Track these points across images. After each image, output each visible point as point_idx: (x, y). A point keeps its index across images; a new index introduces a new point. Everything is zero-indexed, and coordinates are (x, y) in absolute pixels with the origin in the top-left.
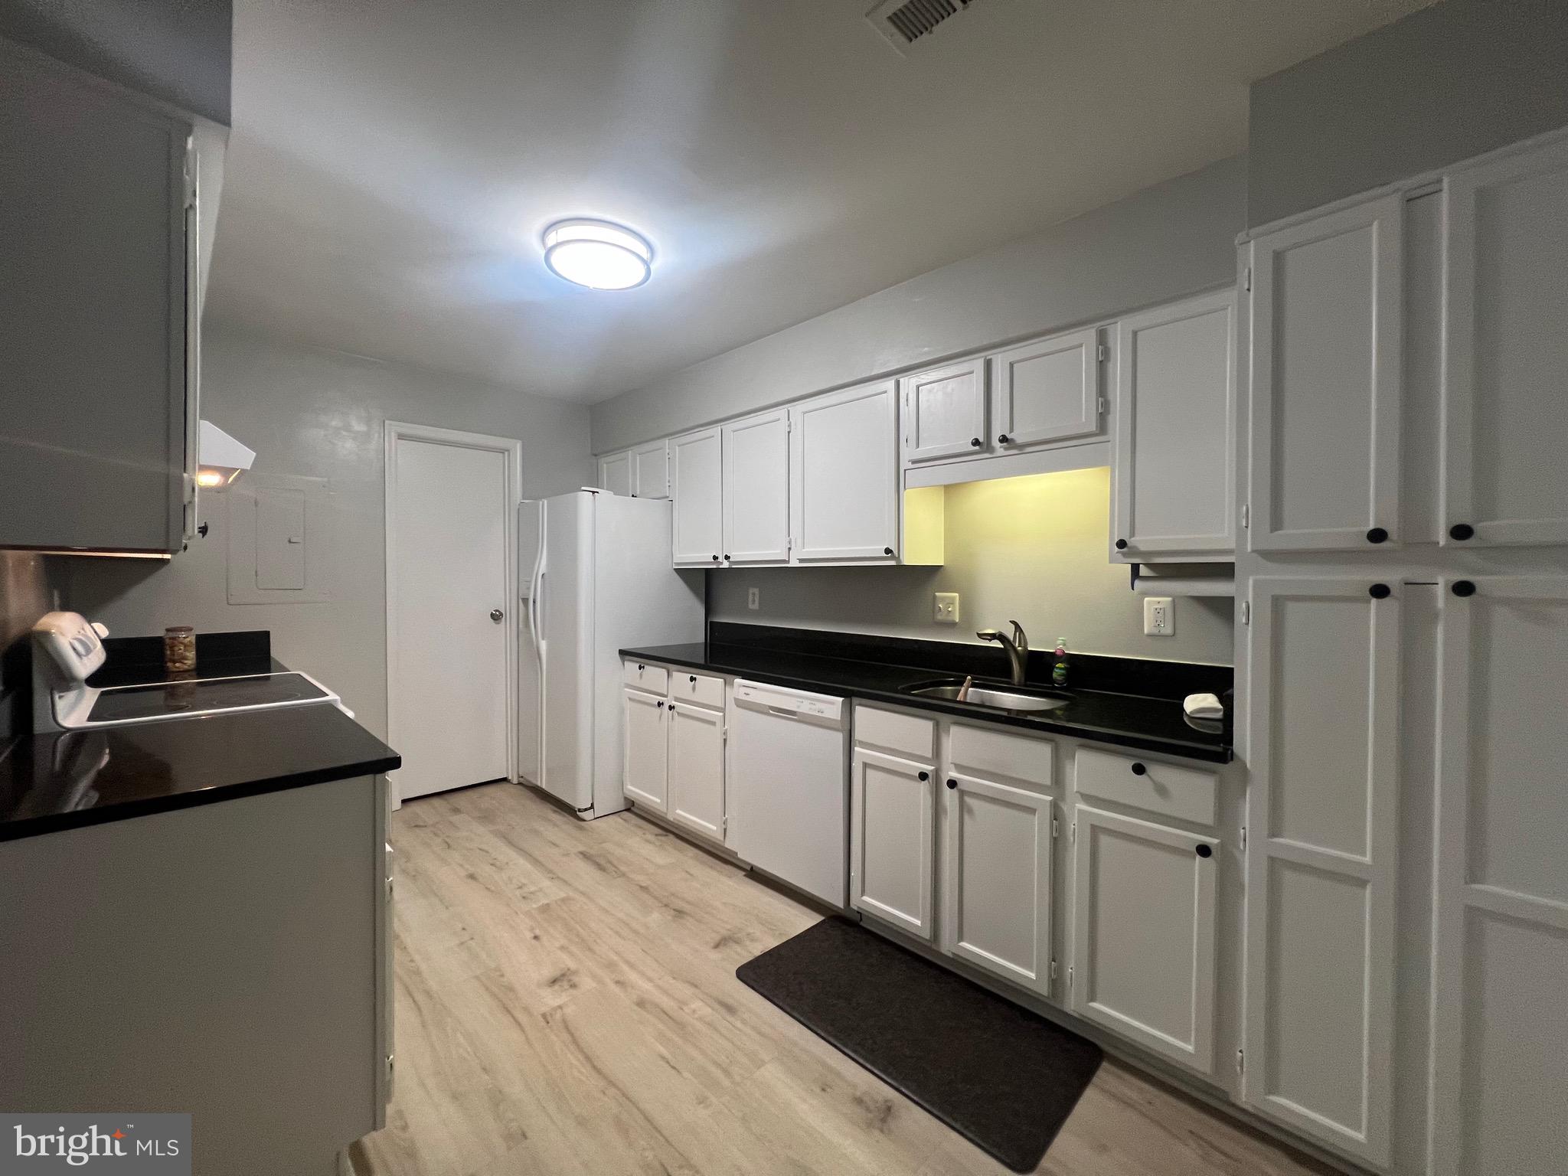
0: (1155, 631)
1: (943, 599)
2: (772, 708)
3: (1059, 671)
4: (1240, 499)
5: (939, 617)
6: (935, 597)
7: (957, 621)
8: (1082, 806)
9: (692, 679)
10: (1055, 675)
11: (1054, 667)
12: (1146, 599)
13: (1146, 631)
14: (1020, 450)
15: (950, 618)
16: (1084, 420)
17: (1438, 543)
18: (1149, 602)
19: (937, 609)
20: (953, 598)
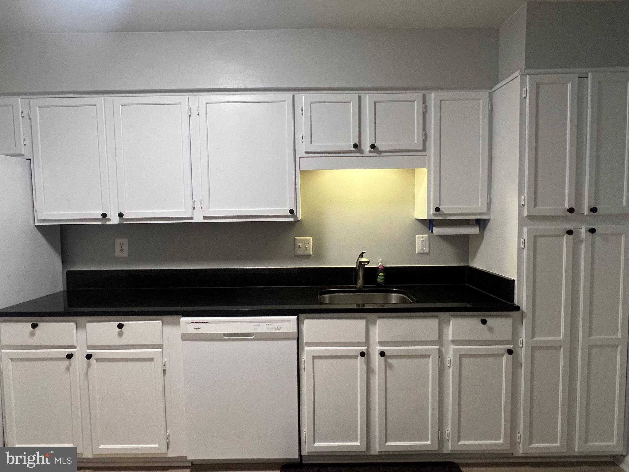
0: (421, 252)
1: (301, 240)
2: (225, 335)
3: (381, 278)
4: (521, 192)
5: (299, 252)
6: (295, 239)
7: (312, 254)
8: (452, 347)
9: (120, 326)
10: (378, 280)
11: (378, 275)
12: (417, 236)
13: (417, 252)
14: (379, 154)
15: (308, 252)
16: (416, 142)
17: (584, 214)
18: (418, 237)
19: (298, 247)
20: (309, 240)
